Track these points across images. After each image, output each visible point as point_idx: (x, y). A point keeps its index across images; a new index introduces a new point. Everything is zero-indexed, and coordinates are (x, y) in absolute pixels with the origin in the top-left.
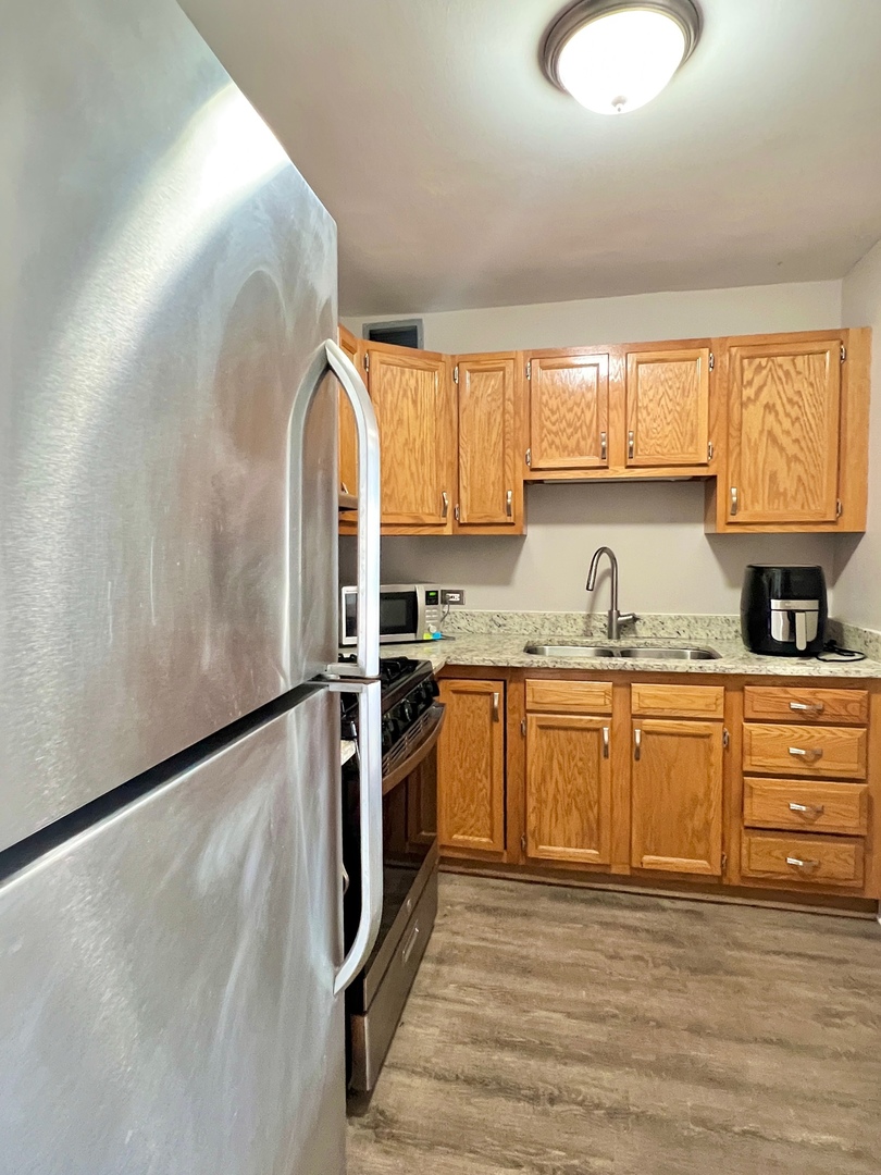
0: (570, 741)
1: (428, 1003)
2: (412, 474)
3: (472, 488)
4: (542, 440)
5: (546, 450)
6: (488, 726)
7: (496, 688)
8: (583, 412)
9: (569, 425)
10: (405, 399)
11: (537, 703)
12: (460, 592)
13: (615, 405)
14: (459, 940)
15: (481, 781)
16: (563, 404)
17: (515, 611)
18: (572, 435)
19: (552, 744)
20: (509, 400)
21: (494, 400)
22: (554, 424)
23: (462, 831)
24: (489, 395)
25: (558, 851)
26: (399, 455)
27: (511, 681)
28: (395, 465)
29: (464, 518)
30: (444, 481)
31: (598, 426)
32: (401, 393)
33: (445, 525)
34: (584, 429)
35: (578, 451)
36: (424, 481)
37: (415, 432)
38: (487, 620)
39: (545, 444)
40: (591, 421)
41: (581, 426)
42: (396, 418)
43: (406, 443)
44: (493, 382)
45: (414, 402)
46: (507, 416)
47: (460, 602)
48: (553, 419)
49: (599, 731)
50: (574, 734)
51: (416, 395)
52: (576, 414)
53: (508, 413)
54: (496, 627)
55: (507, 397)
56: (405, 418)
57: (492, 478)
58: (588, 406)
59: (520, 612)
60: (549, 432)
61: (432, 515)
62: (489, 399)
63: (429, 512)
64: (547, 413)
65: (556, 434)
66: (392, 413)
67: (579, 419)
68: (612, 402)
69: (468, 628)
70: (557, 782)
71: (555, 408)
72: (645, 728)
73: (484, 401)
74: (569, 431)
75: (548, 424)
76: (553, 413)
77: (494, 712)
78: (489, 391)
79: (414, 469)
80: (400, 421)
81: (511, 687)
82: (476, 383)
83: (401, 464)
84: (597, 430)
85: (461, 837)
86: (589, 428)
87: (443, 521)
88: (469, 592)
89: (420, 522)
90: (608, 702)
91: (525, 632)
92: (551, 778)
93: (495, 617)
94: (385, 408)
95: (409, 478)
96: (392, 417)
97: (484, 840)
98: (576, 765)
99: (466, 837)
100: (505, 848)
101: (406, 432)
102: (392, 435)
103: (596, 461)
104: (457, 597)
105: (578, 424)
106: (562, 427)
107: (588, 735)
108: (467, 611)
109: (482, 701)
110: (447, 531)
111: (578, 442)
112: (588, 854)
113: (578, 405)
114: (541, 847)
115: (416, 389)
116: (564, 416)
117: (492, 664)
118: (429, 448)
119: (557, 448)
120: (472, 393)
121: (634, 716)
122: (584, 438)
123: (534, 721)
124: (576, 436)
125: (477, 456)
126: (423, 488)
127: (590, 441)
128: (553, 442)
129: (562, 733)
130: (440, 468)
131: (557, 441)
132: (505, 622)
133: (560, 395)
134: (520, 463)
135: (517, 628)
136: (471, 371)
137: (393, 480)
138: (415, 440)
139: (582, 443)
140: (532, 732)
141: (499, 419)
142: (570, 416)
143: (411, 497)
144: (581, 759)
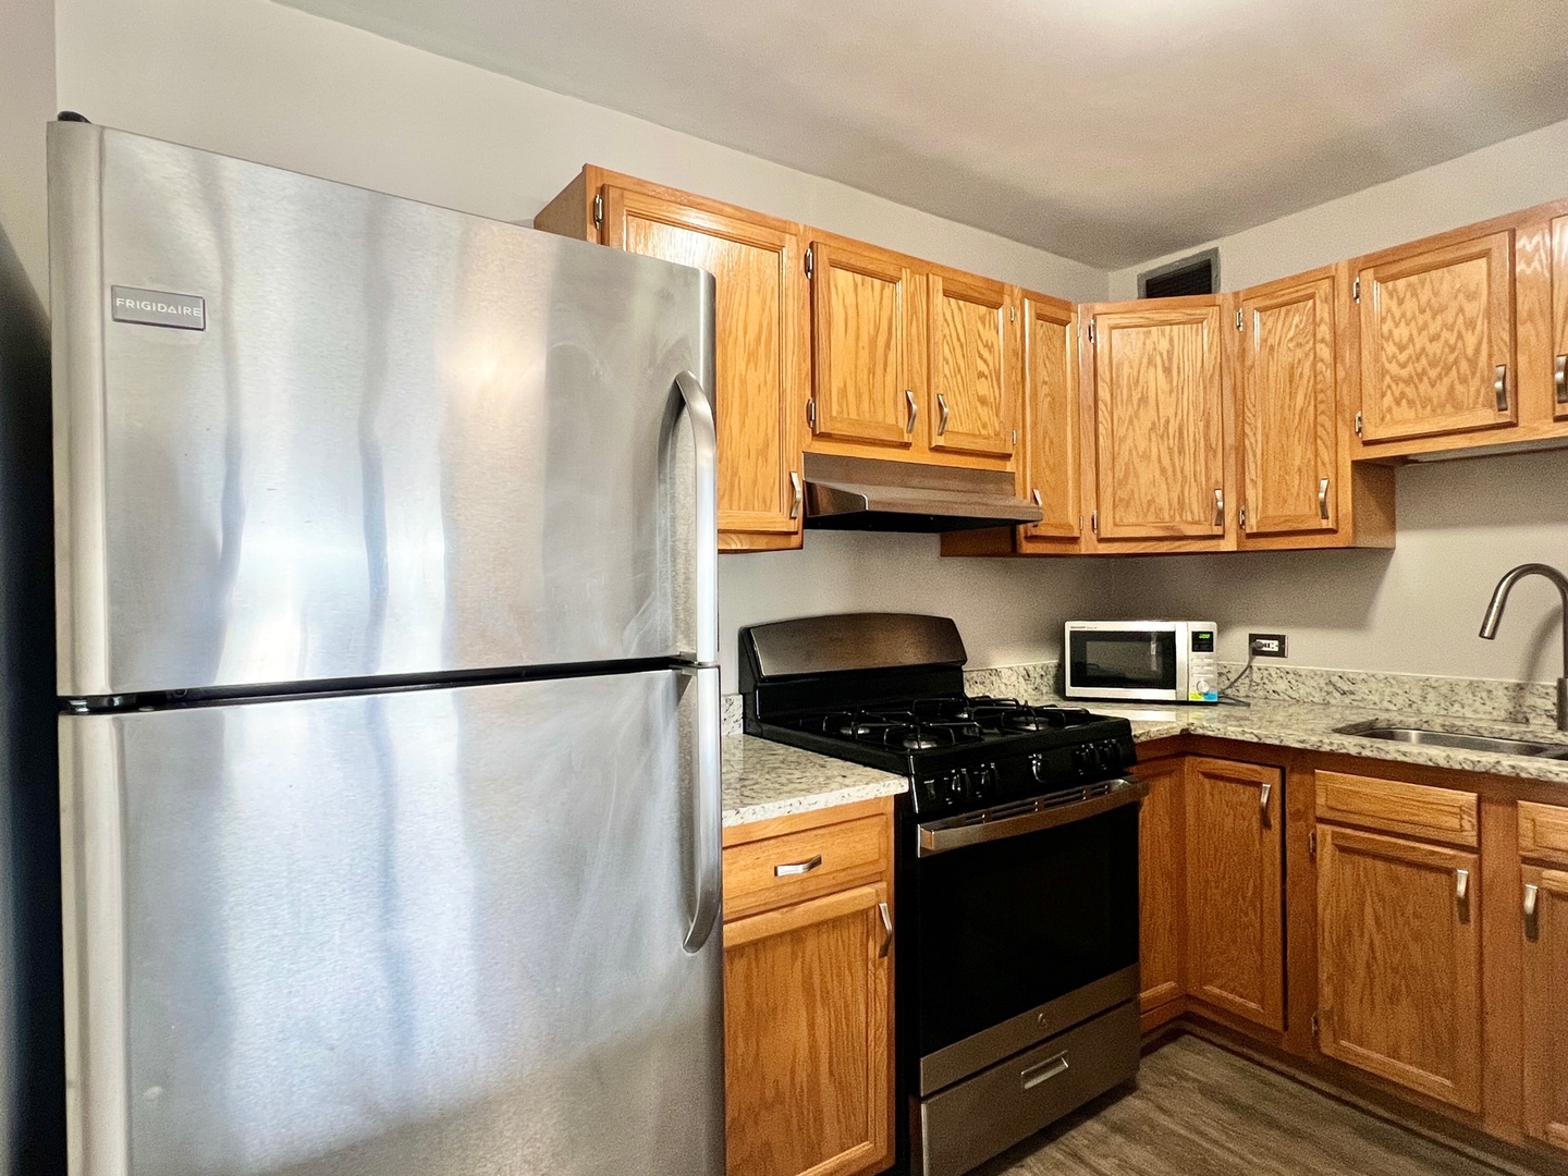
0: (1395, 880)
1: (1069, 1163)
2: (1163, 471)
3: (1265, 479)
4: (1383, 395)
5: (1389, 410)
6: (1257, 836)
7: (1270, 779)
8: (1460, 336)
9: (1433, 364)
10: (1152, 370)
11: (1332, 808)
12: (1281, 639)
13: (1531, 317)
14: (1163, 1119)
15: (1246, 914)
16: (1420, 331)
17: (1371, 672)
18: (1440, 377)
19: (1363, 879)
20: (1323, 341)
21: (1300, 345)
22: (1403, 366)
23: (1218, 982)
24: (1291, 340)
25: (1372, 1058)
26: (1142, 445)
27: (1292, 770)
28: (1136, 460)
29: (1253, 525)
30: (1217, 474)
31: (1490, 356)
32: (1145, 361)
33: (1222, 537)
34: (1464, 366)
35: (1453, 402)
36: (1184, 477)
37: (1167, 411)
38: (1322, 683)
39: (1388, 400)
40: (1477, 351)
41: (1456, 362)
42: (1136, 396)
43: (1153, 428)
44: (1296, 319)
45: (1167, 371)
46: (1320, 365)
47: (1281, 653)
48: (1402, 357)
49: (1450, 873)
50: (1401, 870)
51: (1170, 359)
52: (1446, 342)
53: (1322, 360)
54: (1337, 695)
55: (1319, 337)
56: (1152, 394)
57: (1297, 462)
58: (1471, 325)
59: (1381, 674)
60: (1396, 379)
61: (1198, 523)
62: (1291, 345)
63: (1194, 521)
64: (1391, 349)
65: (1409, 381)
66: (1130, 389)
67: (1453, 349)
68: (1522, 309)
69: (1290, 692)
70: (1372, 945)
71: (1405, 340)
72: (1546, 884)
73: (1283, 347)
74: (1433, 373)
75: (1393, 368)
76: (1402, 348)
77: (1264, 813)
78: (1292, 333)
79: (1166, 461)
80: (1143, 400)
81: (1294, 778)
82: (1269, 324)
83: (1146, 457)
84: (1490, 365)
85: (1217, 991)
86: (1473, 363)
87: (1218, 531)
88: (1295, 639)
89: (1176, 534)
90: (1467, 826)
91: (1392, 707)
92: (1362, 936)
93: (1335, 679)
94: (1119, 386)
95: (1158, 472)
96: (1130, 396)
97: (1253, 1005)
98: (1407, 923)
99: (1225, 994)
100: (1286, 1027)
101: (1152, 412)
102: (1131, 422)
103: (1489, 416)
104: (1274, 646)
105: (1452, 358)
106: (1419, 370)
107: (1431, 877)
108: (1287, 667)
109: (1245, 794)
110: (1229, 544)
111: (1452, 388)
112: (1432, 1082)
113: (1451, 328)
114: (1343, 1043)
115: (1170, 353)
116: (1423, 349)
117: (1255, 740)
118: (1194, 429)
119: (1411, 403)
120: (1264, 340)
121: (1525, 860)
122: (1464, 381)
123: (1329, 838)
124: (1446, 381)
125: (1273, 434)
126: (1182, 487)
127: (1475, 383)
128: (1403, 394)
129: (1380, 865)
130: (1211, 455)
131: (1410, 391)
132: (1352, 688)
133: (1414, 317)
134: (1345, 435)
135: (1376, 698)
136: (1260, 310)
137: (1131, 481)
138: (1168, 422)
139: (1459, 388)
140: (1326, 853)
141: (1307, 371)
142: (1435, 348)
143: (1162, 500)
144: (1416, 916)
